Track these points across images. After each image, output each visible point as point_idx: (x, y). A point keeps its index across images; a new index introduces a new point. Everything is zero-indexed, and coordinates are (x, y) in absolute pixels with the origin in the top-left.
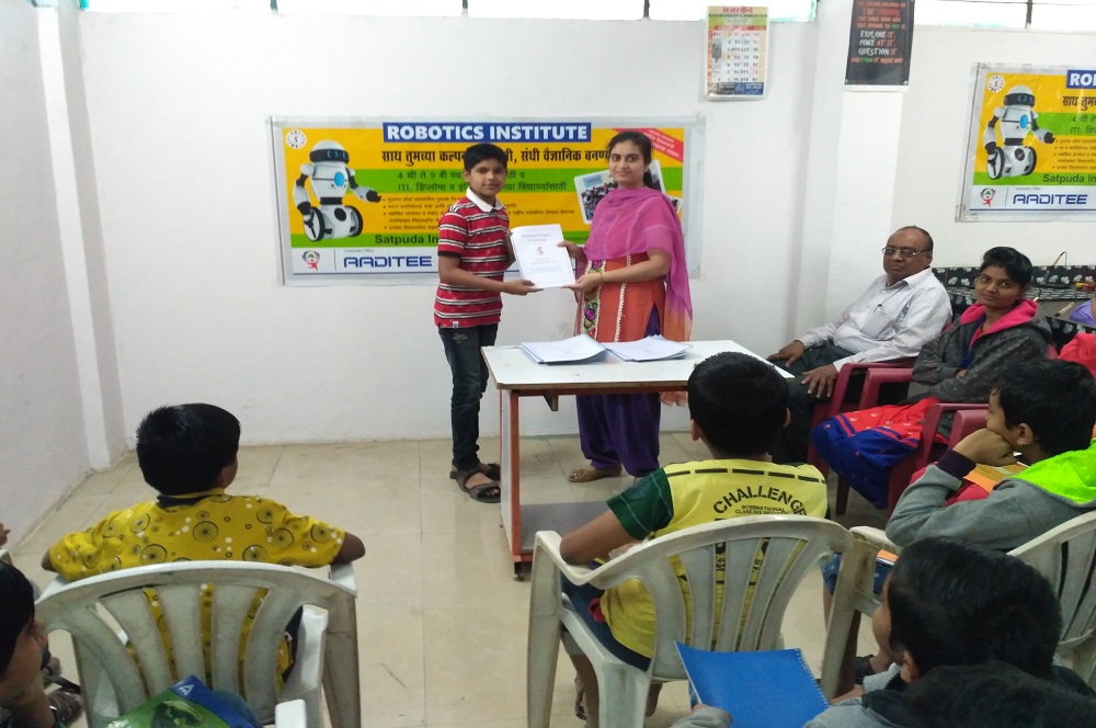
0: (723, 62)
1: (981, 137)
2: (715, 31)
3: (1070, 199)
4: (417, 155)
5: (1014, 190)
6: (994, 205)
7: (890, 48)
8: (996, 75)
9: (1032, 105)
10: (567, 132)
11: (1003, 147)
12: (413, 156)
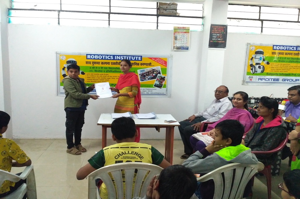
0: (177, 41)
1: (249, 62)
2: (175, 33)
3: (274, 80)
4: (95, 63)
5: (258, 77)
6: (253, 81)
7: (221, 38)
8: (252, 46)
9: (263, 54)
10: (135, 58)
11: (255, 65)
12: (94, 63)
